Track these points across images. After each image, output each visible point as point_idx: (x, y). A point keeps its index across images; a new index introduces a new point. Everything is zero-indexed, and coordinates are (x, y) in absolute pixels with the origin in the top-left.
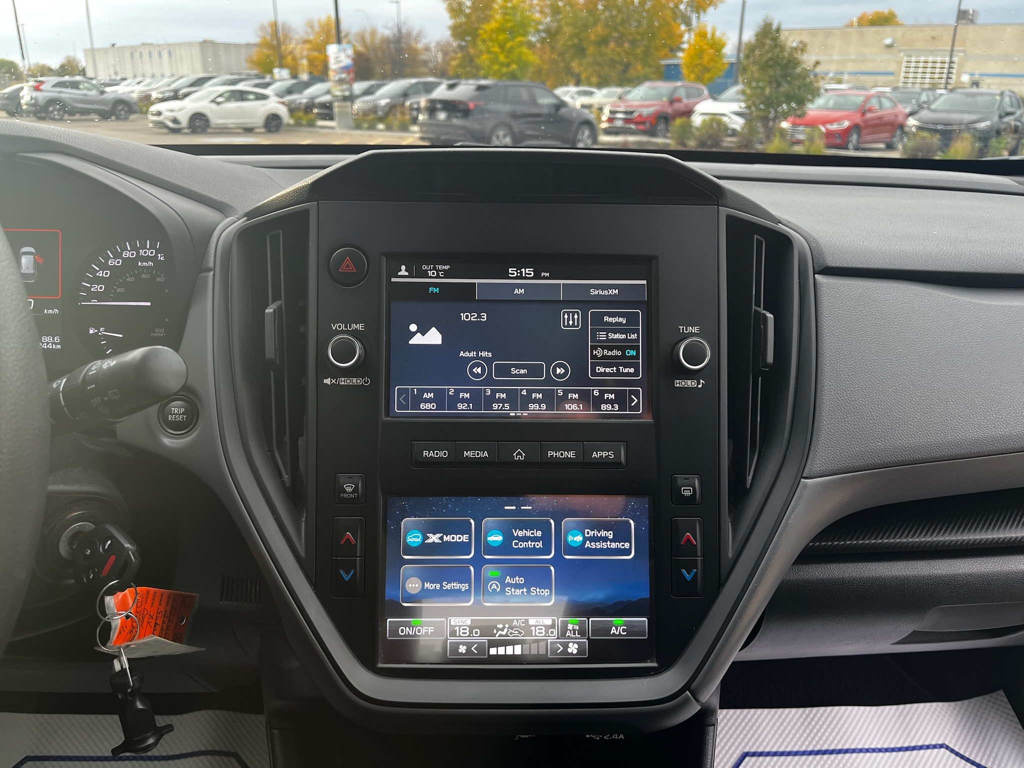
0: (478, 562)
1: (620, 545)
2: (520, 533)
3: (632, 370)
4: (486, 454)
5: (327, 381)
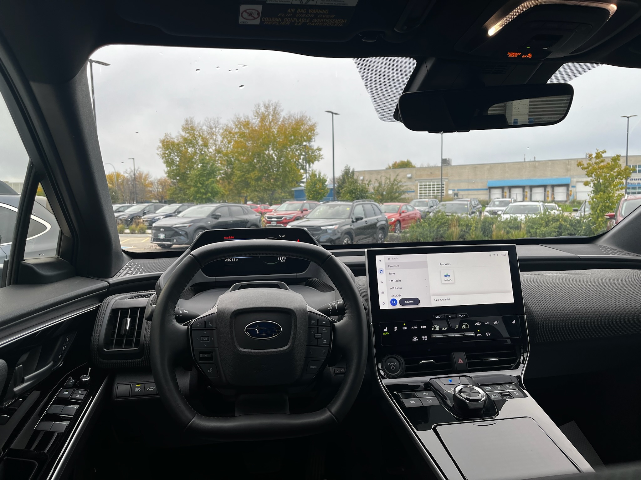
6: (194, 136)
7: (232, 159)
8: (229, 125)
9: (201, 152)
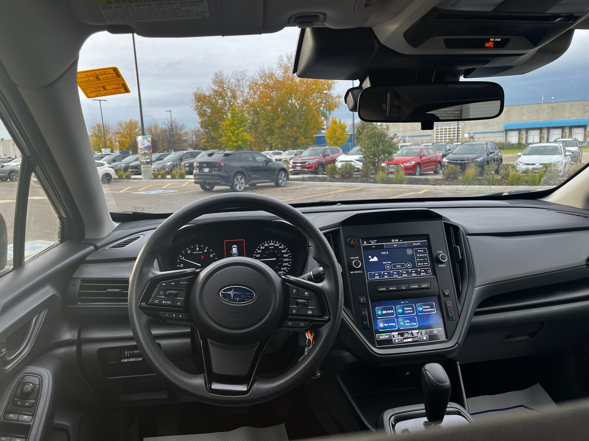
0: (397, 317)
1: (432, 310)
2: (406, 309)
3: (427, 264)
4: (395, 288)
5: (352, 272)
6: (223, 88)
7: (258, 109)
8: (255, 77)
9: (230, 103)
